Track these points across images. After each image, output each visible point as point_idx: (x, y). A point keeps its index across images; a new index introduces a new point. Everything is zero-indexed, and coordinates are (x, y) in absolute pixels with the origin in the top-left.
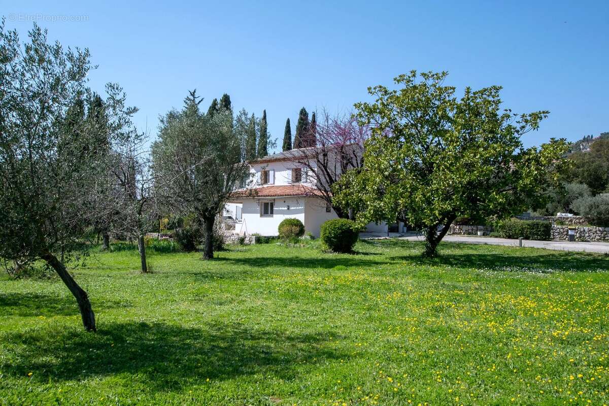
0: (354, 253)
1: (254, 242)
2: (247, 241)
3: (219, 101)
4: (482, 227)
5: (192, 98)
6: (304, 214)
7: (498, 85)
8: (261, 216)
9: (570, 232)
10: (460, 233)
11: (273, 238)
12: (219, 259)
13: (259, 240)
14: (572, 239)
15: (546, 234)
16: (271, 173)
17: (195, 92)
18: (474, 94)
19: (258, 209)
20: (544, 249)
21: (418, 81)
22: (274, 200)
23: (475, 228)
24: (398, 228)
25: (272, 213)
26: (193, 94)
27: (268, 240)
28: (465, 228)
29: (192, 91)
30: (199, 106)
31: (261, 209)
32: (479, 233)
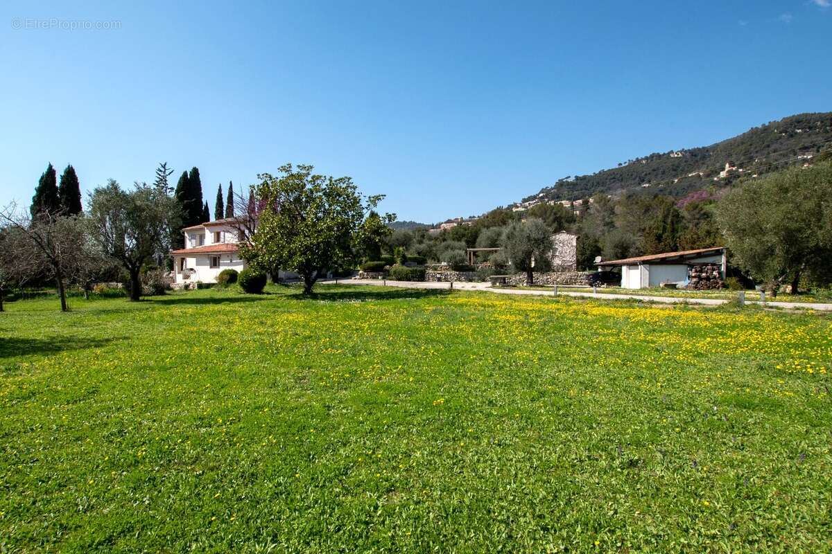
0: (263, 293)
1: (196, 288)
2: (191, 287)
3: (189, 173)
4: (382, 273)
5: (163, 170)
6: (242, 266)
7: (348, 176)
8: (211, 267)
9: (438, 276)
10: (367, 278)
11: (213, 284)
12: (143, 300)
13: (201, 286)
14: (439, 280)
15: (422, 277)
16: (222, 234)
17: (165, 164)
18: (336, 181)
19: (208, 262)
20: (397, 287)
21: (295, 171)
22: (220, 255)
23: (377, 274)
24: (326, 275)
25: (219, 265)
26: (164, 167)
27: (208, 286)
28: (371, 274)
29: (163, 164)
30: (168, 178)
31: (211, 262)
32: (380, 277)
